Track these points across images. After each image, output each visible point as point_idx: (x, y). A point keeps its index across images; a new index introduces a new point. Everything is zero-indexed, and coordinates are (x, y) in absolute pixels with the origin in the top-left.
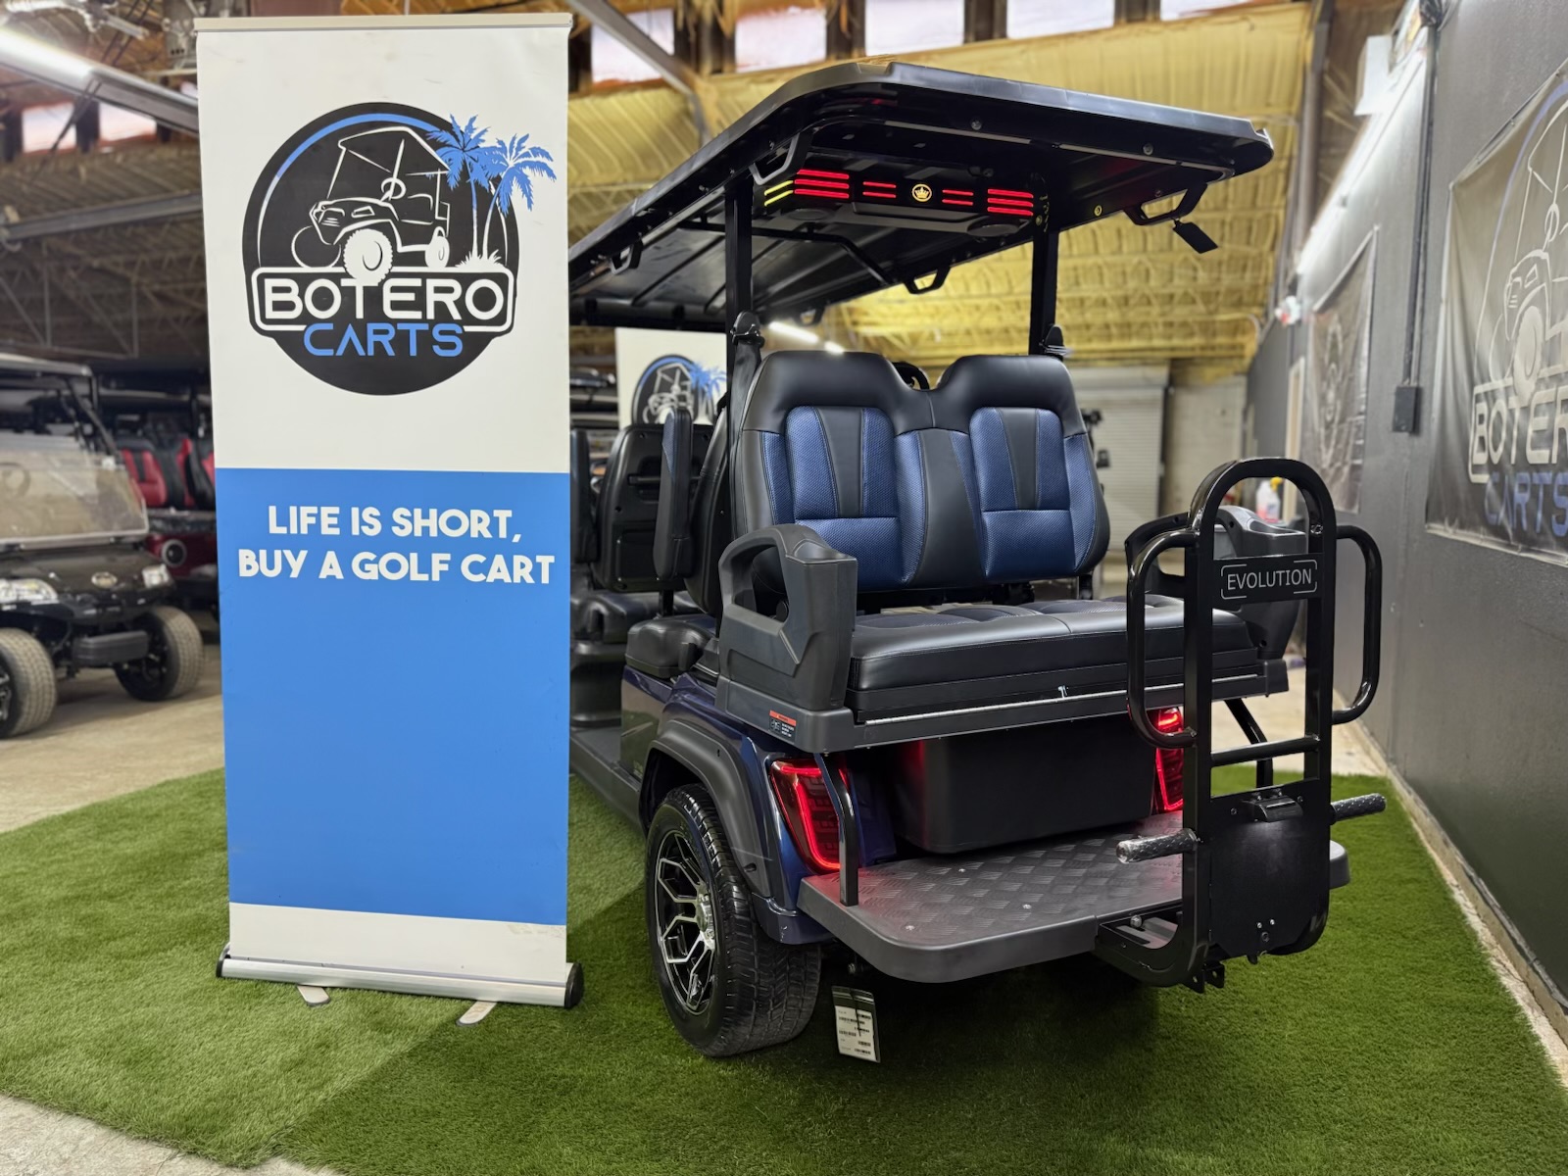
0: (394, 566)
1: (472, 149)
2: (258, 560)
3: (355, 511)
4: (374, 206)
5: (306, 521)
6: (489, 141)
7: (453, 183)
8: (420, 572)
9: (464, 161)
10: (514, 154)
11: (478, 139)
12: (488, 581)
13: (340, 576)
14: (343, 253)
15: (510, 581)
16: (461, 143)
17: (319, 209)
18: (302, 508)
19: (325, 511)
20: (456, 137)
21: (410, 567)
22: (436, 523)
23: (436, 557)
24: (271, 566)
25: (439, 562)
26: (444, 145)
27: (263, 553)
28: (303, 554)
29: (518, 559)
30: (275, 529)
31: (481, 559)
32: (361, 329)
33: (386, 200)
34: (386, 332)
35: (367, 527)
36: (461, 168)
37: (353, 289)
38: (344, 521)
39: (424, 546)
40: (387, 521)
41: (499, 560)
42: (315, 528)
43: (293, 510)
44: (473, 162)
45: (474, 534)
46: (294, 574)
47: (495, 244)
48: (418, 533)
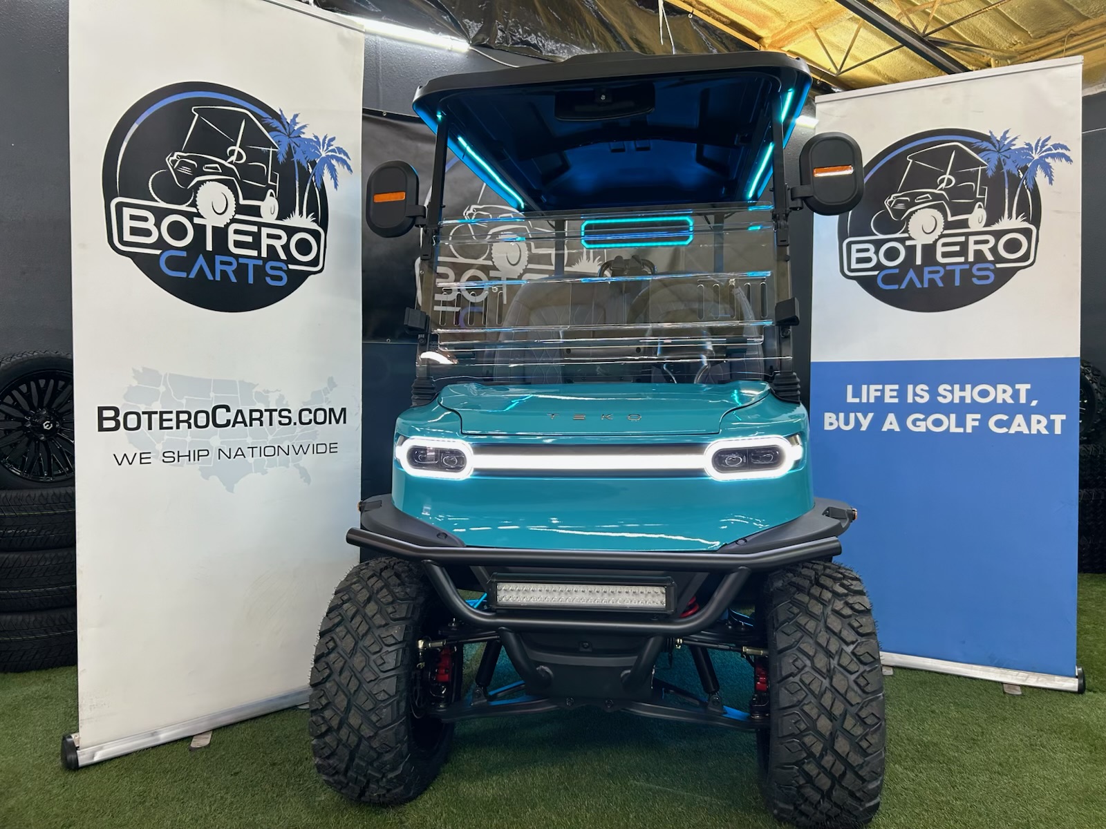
0: (938, 423)
1: (1005, 151)
2: (837, 419)
3: (910, 387)
4: (931, 194)
5: (873, 394)
6: (1019, 144)
7: (990, 173)
8: (957, 426)
9: (1000, 159)
10: (1038, 151)
11: (1010, 144)
12: (1010, 432)
13: (897, 429)
14: (908, 224)
15: (1028, 432)
16: (997, 148)
17: (892, 199)
18: (871, 386)
19: (888, 387)
20: (993, 144)
21: (950, 423)
22: (970, 394)
23: (969, 417)
24: (847, 423)
25: (972, 421)
26: (984, 150)
27: (842, 415)
28: (870, 415)
29: (1034, 418)
30: (850, 399)
31: (1005, 417)
32: (919, 271)
33: (941, 189)
34: (938, 272)
35: (919, 398)
36: (997, 163)
37: (915, 246)
38: (902, 394)
39: (961, 410)
40: (934, 393)
41: (1019, 419)
42: (880, 399)
43: (864, 387)
44: (1006, 158)
45: (999, 401)
46: (864, 428)
47: (1023, 208)
48: (957, 401)
